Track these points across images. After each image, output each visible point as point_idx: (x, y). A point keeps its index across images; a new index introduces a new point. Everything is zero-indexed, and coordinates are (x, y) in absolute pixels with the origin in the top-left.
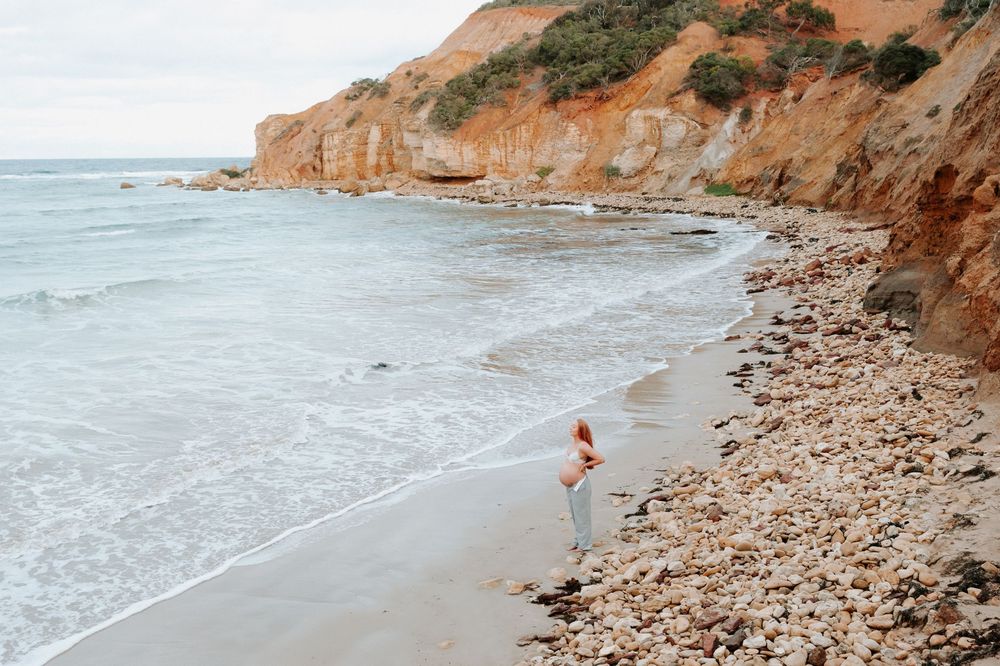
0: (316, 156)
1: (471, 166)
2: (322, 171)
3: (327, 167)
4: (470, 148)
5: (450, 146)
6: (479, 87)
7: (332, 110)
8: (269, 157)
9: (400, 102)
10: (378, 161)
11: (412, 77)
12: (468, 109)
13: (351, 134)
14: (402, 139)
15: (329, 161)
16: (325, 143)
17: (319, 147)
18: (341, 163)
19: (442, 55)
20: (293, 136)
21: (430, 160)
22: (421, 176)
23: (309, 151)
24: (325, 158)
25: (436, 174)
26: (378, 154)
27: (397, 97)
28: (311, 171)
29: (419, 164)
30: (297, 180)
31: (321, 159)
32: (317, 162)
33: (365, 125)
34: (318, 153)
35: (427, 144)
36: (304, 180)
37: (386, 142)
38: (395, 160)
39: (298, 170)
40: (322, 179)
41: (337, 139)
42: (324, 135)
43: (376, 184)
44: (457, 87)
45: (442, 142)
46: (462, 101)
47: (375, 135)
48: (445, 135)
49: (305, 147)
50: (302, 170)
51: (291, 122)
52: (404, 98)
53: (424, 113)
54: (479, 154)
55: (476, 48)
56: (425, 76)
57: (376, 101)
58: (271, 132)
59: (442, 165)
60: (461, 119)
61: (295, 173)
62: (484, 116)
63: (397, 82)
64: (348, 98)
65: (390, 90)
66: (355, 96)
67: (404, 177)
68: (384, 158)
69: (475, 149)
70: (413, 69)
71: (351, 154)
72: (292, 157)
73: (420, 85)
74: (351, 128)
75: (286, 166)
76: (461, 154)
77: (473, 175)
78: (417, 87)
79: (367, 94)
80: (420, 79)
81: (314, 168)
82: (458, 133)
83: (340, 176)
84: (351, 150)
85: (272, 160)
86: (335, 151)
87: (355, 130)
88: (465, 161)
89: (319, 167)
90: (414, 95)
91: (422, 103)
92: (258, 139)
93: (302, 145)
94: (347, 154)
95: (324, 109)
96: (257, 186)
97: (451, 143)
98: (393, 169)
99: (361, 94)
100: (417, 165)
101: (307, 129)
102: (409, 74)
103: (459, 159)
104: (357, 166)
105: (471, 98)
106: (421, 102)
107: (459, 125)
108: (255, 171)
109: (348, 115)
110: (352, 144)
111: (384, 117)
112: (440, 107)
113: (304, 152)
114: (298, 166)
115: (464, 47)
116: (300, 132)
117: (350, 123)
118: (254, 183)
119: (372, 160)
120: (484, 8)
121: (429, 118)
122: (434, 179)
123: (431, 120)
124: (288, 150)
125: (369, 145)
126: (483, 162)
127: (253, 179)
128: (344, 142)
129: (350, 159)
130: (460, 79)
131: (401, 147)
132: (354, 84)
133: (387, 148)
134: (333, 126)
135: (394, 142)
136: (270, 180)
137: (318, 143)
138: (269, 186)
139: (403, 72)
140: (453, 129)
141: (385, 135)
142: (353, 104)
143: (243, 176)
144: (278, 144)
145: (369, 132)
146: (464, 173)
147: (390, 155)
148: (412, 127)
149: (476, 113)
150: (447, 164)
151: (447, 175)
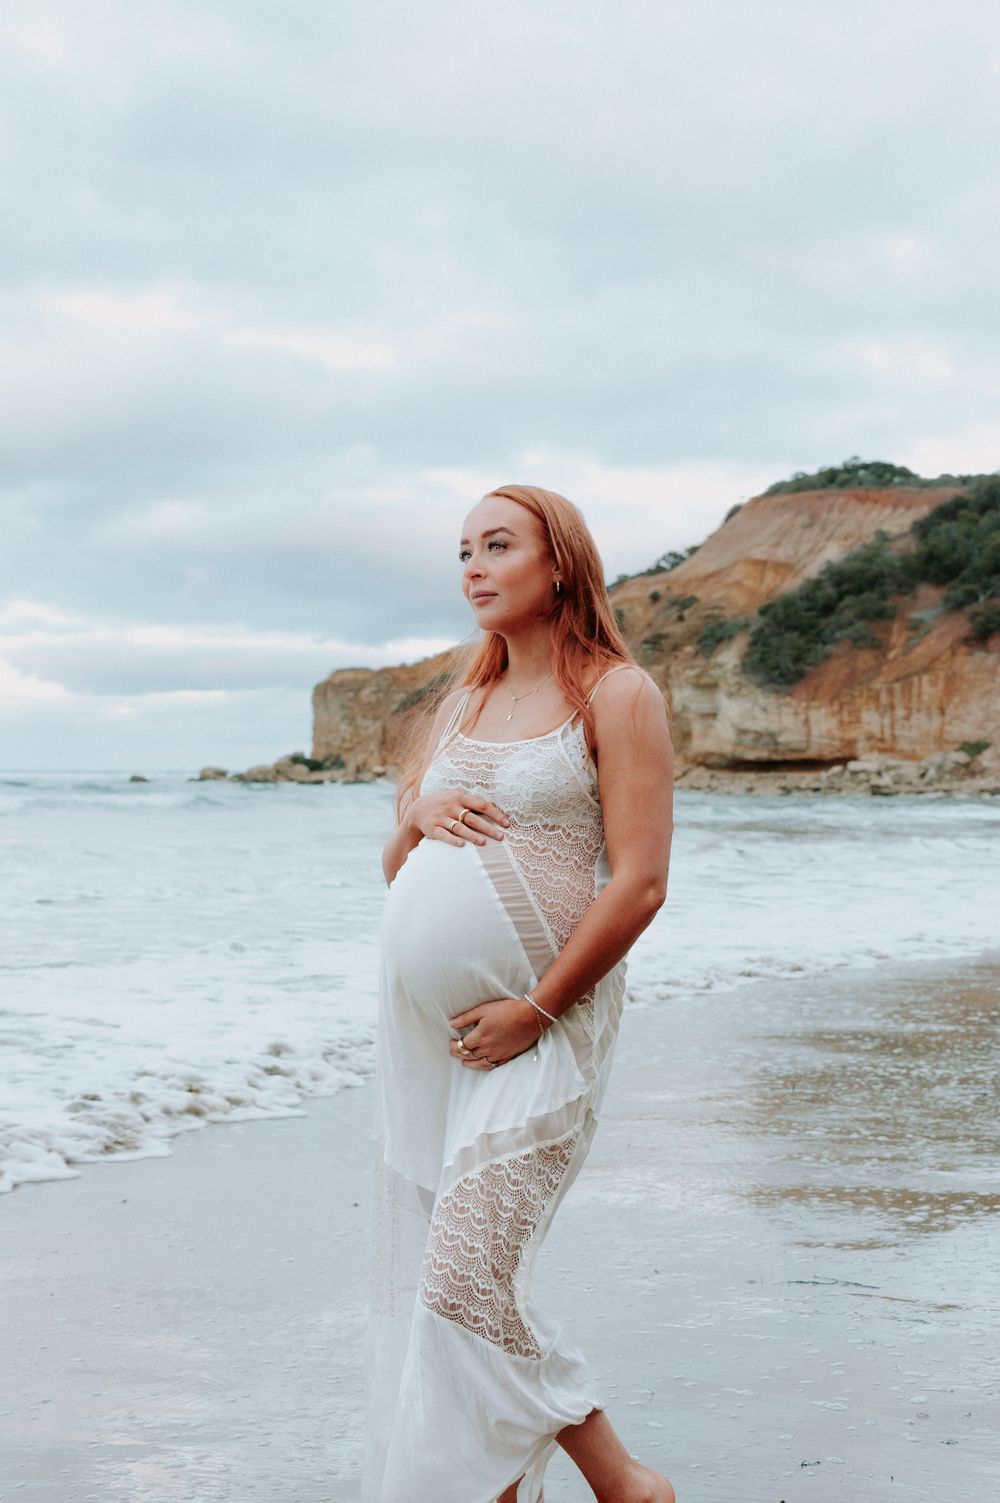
1: (826, 741)
4: (823, 711)
5: (785, 710)
6: (820, 616)
9: (654, 642)
11: (664, 603)
12: (809, 650)
19: (710, 567)
21: (743, 732)
22: (711, 761)
25: (750, 756)
27: (645, 634)
29: (712, 742)
35: (739, 708)
44: (784, 615)
45: (771, 702)
46: (793, 637)
48: (777, 692)
52: (659, 636)
53: (729, 657)
54: (841, 722)
55: (781, 555)
56: (692, 600)
59: (766, 739)
60: (801, 666)
62: (843, 661)
69: (833, 714)
73: (686, 614)
76: (807, 722)
77: (827, 754)
78: (681, 618)
82: (801, 690)
88: (815, 732)
90: (677, 630)
97: (787, 705)
100: (699, 745)
103: (804, 730)
105: (811, 634)
107: (799, 675)
112: (759, 646)
115: (757, 553)
121: (744, 665)
122: (738, 765)
123: (747, 667)
126: (851, 734)
140: (790, 682)
146: (812, 753)
148: (705, 680)
149: (827, 657)
150: (782, 739)
151: (775, 757)
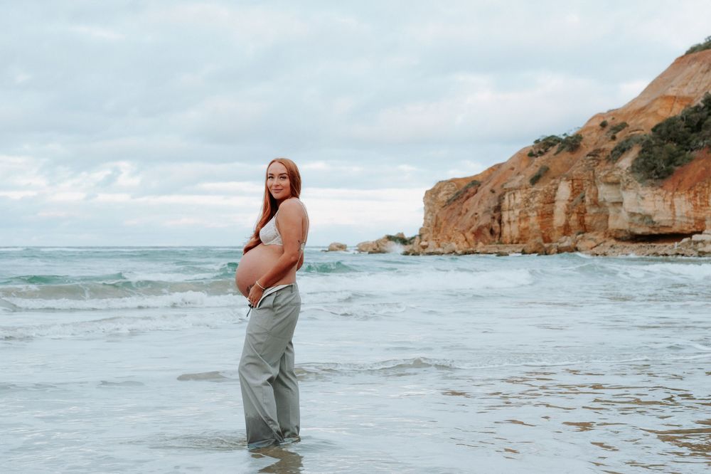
0: (494, 218)
1: (686, 220)
2: (500, 234)
3: (507, 230)
4: (683, 198)
5: (658, 198)
6: (692, 132)
7: (513, 169)
8: (441, 220)
9: (595, 154)
10: (567, 221)
11: (608, 129)
12: (680, 155)
13: (535, 192)
14: (597, 194)
15: (509, 222)
16: (506, 202)
17: (498, 209)
18: (523, 225)
19: (643, 103)
20: (468, 198)
21: (633, 214)
22: (621, 235)
23: (485, 212)
24: (505, 218)
25: (639, 231)
26: (567, 213)
27: (591, 150)
28: (488, 234)
29: (619, 221)
30: (473, 244)
31: (500, 221)
32: (496, 224)
33: (552, 181)
34: (496, 215)
35: (629, 197)
36: (481, 244)
37: (578, 199)
38: (588, 220)
39: (473, 233)
40: (501, 243)
41: (519, 198)
42: (504, 193)
43: (566, 244)
44: (666, 131)
45: (648, 192)
46: (673, 147)
47: (564, 191)
48: (652, 185)
49: (483, 208)
50: (478, 233)
51: (464, 184)
52: (599, 151)
53: (626, 162)
54: (695, 206)
55: (686, 92)
56: (624, 125)
57: (566, 156)
58: (442, 197)
59: (647, 220)
60: (672, 166)
61: (470, 237)
62: (701, 162)
63: (589, 135)
64: (531, 155)
65: (582, 143)
66: (540, 152)
67: (599, 237)
68: (574, 217)
69: (690, 200)
70: (609, 120)
71: (535, 214)
72: (467, 219)
73: (618, 135)
74: (536, 185)
75: (462, 229)
76: (672, 206)
77: (686, 229)
78: (614, 138)
79: (553, 150)
80: (617, 129)
81: (492, 232)
82: (669, 184)
83: (522, 239)
84: (536, 209)
85: (444, 223)
86: (517, 212)
87: (541, 187)
88: (678, 214)
89: (497, 230)
90: (611, 146)
91: (623, 151)
92: (427, 204)
93: (478, 208)
94: (530, 214)
95: (504, 168)
96: (427, 250)
97: (659, 194)
98: (584, 229)
99: (546, 151)
100: (614, 224)
101: (486, 189)
102: (604, 125)
103: (670, 213)
104: (542, 227)
105: (684, 143)
106: (621, 150)
107: (670, 173)
108: (424, 237)
109: (533, 171)
110: (536, 202)
111: (575, 171)
112: (646, 154)
113: (480, 214)
114: (473, 229)
115: (671, 92)
116: (476, 192)
117: (535, 180)
118: (424, 247)
119: (559, 219)
120: (693, 50)
121: (633, 166)
122: (636, 238)
123: (635, 169)
124: (463, 212)
125: (556, 204)
126: (701, 215)
127: (424, 243)
128: (528, 201)
129: (534, 219)
130: (670, 122)
131: (595, 203)
132: (537, 142)
133: (577, 207)
134: (515, 183)
135: (587, 199)
136: (442, 244)
137: (497, 203)
138: (440, 250)
139: (597, 123)
140: (663, 178)
141: (576, 191)
142: (538, 161)
143: (410, 244)
144: (451, 206)
145: (556, 189)
146: (676, 229)
147: (582, 214)
148: (611, 179)
149: (691, 160)
150: (655, 219)
151: (654, 232)
